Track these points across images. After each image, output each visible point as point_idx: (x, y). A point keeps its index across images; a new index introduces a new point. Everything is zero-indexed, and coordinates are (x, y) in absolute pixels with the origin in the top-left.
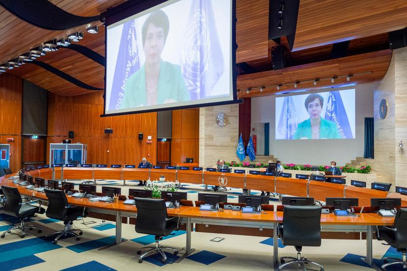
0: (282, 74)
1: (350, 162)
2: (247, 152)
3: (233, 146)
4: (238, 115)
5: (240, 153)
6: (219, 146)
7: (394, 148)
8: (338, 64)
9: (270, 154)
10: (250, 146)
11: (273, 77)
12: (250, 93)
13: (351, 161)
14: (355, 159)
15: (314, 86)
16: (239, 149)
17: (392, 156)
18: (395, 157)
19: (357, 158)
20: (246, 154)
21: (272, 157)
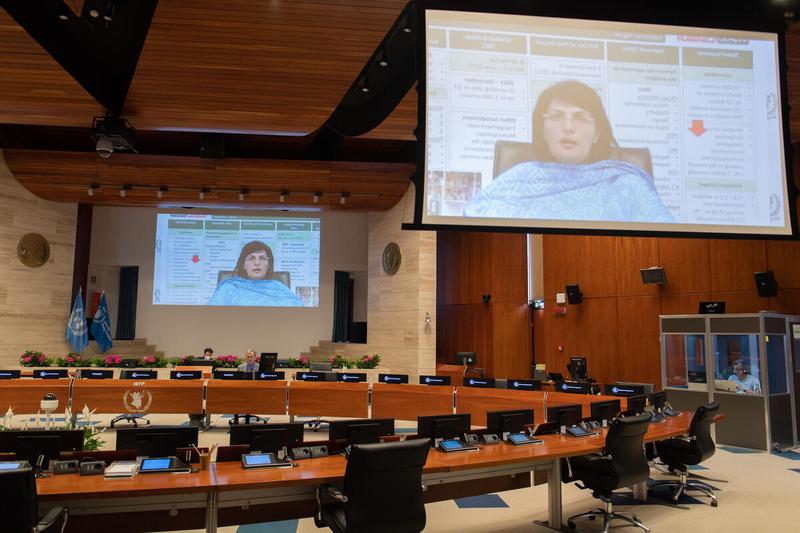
0: (214, 169)
1: (308, 351)
2: (93, 332)
3: (57, 317)
4: (74, 243)
5: (76, 333)
6: (21, 315)
7: (417, 324)
8: (328, 172)
9: (137, 336)
10: (100, 319)
11: (193, 171)
12: (127, 196)
13: (311, 347)
14: (317, 345)
15: (281, 203)
16: (73, 323)
17: (411, 337)
18: (417, 339)
19: (320, 342)
20: (91, 337)
21: (143, 342)
